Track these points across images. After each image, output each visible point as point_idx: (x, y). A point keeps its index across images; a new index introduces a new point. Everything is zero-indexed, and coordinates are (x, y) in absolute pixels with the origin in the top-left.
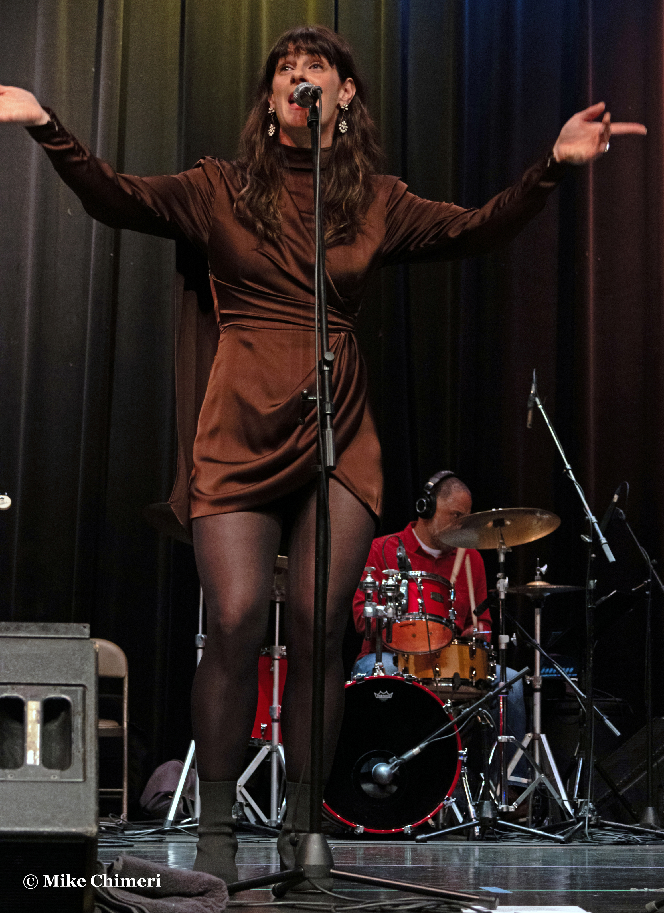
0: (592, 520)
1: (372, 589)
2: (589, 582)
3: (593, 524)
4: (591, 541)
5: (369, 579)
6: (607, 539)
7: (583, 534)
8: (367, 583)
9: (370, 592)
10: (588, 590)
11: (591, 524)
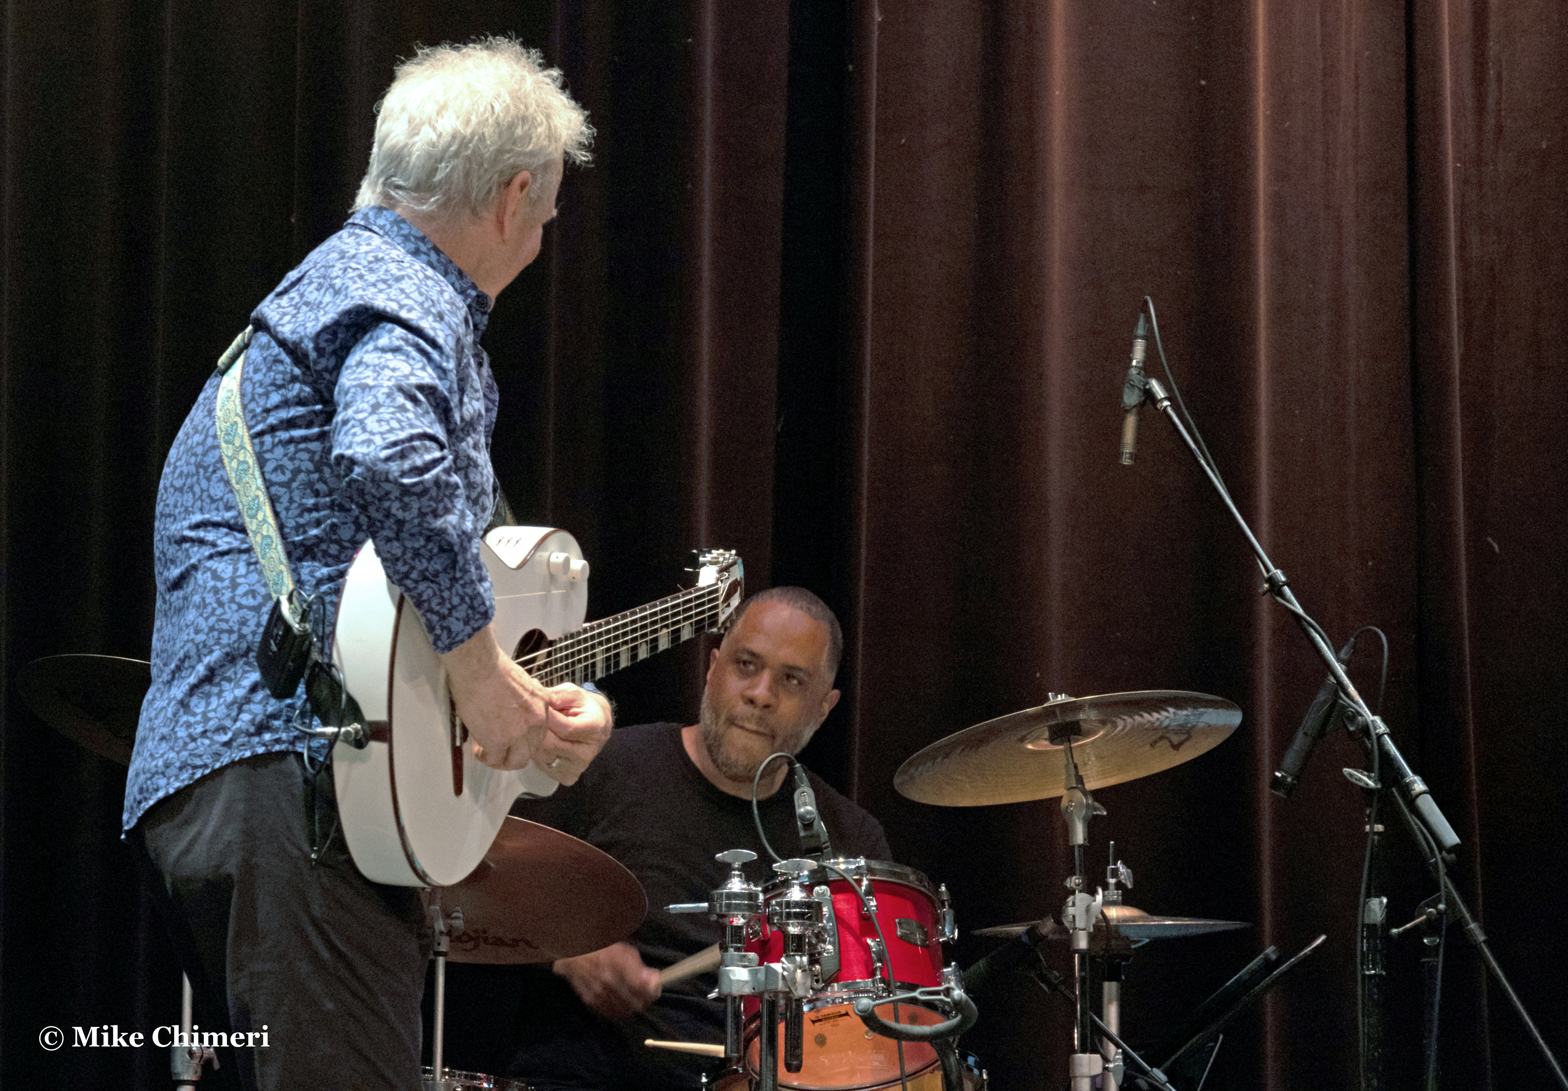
0: (1375, 729)
1: (747, 913)
2: (1365, 903)
3: (1380, 737)
4: (1379, 786)
5: (736, 885)
6: (1425, 780)
7: (1349, 767)
8: (730, 896)
9: (739, 921)
10: (1364, 925)
11: (1375, 737)
